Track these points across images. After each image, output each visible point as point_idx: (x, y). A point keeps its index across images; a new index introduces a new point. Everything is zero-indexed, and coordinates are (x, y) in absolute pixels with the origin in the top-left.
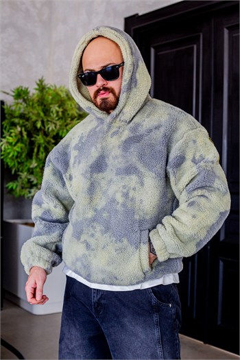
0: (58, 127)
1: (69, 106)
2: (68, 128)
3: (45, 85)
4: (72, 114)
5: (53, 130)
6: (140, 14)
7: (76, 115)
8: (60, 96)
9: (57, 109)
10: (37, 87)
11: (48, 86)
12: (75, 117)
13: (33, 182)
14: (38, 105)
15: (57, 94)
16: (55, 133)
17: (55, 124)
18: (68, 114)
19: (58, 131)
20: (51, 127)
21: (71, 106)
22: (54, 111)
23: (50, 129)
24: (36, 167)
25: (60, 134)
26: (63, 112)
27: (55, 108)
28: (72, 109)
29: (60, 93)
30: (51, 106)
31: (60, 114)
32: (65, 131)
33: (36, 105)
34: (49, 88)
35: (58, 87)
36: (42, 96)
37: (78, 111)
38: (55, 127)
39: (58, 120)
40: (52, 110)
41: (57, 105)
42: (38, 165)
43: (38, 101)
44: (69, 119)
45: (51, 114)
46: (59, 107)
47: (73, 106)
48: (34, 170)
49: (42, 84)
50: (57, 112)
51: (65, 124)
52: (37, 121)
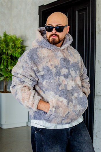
0: (12, 52)
1: (17, 43)
2: (16, 52)
3: (6, 34)
4: (18, 46)
5: (10, 53)
6: (45, 5)
7: (20, 47)
8: (13, 39)
9: (12, 44)
10: (3, 35)
11: (8, 35)
12: (20, 48)
13: (2, 74)
14: (4, 43)
15: (12, 38)
16: (10, 54)
17: (11, 50)
18: (17, 46)
19: (12, 53)
20: (9, 52)
21: (18, 43)
22: (11, 45)
23: (9, 53)
24: (3, 68)
25: (13, 55)
26: (14, 45)
27: (11, 44)
28: (18, 44)
29: (13, 37)
30: (10, 43)
31: (13, 46)
32: (15, 53)
33: (3, 43)
34: (8, 36)
35: (12, 35)
36: (6, 39)
37: (20, 45)
38: (11, 52)
39: (12, 49)
40: (10, 44)
41: (12, 43)
42: (4, 67)
43: (4, 41)
44: (17, 48)
45: (9, 46)
46: (13, 43)
47: (19, 43)
48: (2, 70)
49: (5, 34)
50: (12, 46)
51: (15, 50)
52: (3, 49)
